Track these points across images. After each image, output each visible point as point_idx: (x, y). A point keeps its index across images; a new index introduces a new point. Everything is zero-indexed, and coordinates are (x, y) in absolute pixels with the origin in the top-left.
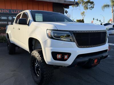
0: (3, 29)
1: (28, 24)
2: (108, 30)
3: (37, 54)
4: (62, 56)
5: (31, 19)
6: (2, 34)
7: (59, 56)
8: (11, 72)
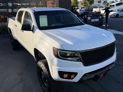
0: (4, 17)
1: (32, 29)
2: (120, 12)
3: (43, 67)
4: (69, 75)
5: (36, 26)
6: (3, 23)
7: (66, 76)
8: (19, 75)
